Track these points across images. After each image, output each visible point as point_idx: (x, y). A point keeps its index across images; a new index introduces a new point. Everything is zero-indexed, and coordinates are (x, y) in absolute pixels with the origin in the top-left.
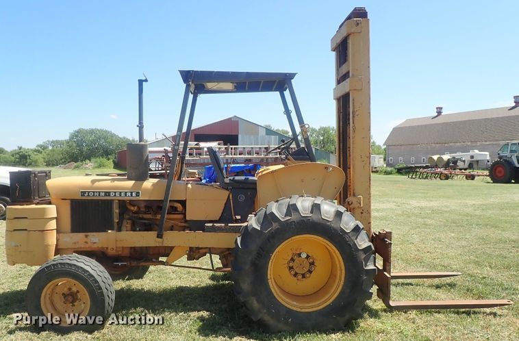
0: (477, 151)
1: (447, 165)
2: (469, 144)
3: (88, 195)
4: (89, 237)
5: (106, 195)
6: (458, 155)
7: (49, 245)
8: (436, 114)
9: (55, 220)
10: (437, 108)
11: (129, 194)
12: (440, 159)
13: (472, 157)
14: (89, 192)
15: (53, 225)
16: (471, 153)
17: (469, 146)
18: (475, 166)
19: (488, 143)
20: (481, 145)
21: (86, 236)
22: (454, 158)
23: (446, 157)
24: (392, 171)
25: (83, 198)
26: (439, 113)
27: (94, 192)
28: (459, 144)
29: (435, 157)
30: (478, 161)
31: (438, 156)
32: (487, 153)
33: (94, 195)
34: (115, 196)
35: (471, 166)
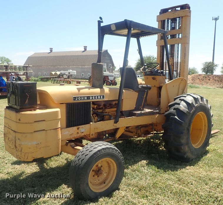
0: (71, 70)
1: (59, 76)
2: (67, 67)
3: (78, 100)
4: (80, 129)
5: (87, 99)
6: (63, 72)
8: (50, 51)
10: (50, 48)
11: (99, 97)
12: (56, 74)
13: (69, 73)
14: (78, 97)
16: (69, 71)
17: (66, 68)
18: (70, 77)
19: (74, 67)
20: (72, 67)
22: (61, 73)
23: (58, 73)
24: (38, 80)
26: (51, 51)
27: (81, 97)
28: (62, 67)
29: (53, 73)
30: (71, 75)
31: (54, 72)
32: (75, 71)
33: (81, 99)
34: (92, 99)
35: (68, 77)
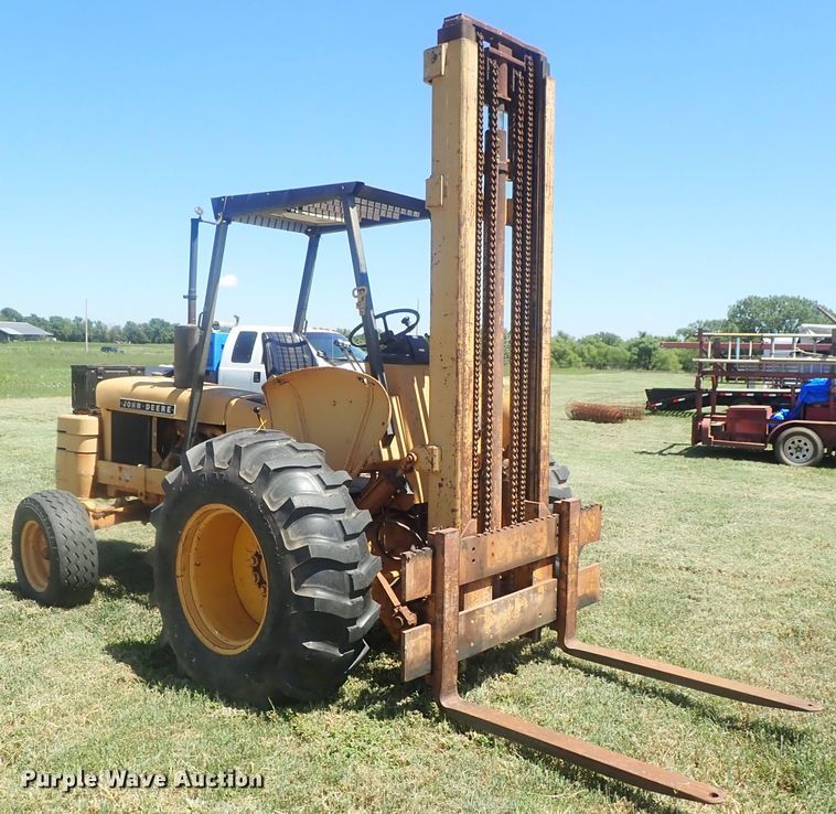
3: (126, 406)
4: (122, 472)
5: (141, 408)
7: (82, 475)
9: (96, 440)
11: (163, 408)
14: (127, 401)
15: (92, 446)
21: (121, 469)
25: (122, 410)
27: (131, 402)
33: (131, 407)
34: (150, 409)
